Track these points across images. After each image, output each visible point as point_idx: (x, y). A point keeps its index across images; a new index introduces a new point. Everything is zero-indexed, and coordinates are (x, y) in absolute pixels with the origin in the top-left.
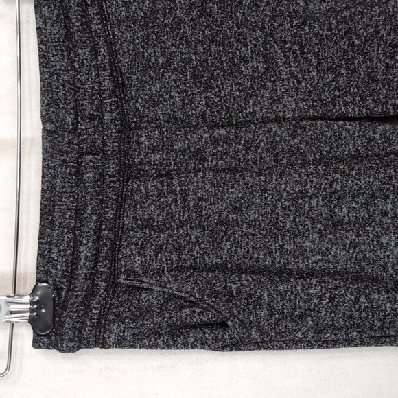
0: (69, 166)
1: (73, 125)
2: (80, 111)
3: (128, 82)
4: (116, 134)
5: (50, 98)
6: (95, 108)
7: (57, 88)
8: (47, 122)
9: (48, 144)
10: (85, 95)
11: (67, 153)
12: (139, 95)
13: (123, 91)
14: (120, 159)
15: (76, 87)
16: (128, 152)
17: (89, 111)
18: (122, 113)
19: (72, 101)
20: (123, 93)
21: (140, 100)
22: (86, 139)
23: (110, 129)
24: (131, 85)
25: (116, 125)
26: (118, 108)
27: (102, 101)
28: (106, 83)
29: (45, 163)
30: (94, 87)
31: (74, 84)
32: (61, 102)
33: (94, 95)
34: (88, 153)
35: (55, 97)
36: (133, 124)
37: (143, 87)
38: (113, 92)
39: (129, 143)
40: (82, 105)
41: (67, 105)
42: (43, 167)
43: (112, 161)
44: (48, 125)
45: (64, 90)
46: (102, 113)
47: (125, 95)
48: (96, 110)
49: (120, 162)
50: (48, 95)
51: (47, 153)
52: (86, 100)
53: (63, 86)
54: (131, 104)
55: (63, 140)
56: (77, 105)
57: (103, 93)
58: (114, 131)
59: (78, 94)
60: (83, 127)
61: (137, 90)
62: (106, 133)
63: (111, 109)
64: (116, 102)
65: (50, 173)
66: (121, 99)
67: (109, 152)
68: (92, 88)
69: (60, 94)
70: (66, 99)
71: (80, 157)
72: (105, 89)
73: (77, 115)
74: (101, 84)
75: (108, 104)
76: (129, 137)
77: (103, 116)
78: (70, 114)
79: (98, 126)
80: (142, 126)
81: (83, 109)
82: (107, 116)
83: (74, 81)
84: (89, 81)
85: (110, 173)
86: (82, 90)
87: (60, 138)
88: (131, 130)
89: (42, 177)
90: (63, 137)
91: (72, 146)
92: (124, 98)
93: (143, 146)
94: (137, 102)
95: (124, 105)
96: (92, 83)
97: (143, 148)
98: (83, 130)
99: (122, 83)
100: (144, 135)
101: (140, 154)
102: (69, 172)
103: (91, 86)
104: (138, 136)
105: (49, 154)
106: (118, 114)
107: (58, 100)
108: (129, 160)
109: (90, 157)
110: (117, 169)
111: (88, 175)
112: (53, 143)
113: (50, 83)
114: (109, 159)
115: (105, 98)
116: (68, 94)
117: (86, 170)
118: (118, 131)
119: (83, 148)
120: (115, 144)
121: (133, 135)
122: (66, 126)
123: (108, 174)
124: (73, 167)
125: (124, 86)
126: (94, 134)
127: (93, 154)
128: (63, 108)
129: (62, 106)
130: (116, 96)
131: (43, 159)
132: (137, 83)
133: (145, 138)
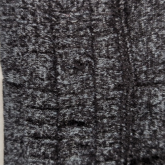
0: (43, 145)
1: (49, 78)
2: (61, 56)
3: (136, 7)
4: (116, 92)
5: (13, 32)
6: (83, 51)
7: (23, 18)
8: (9, 70)
9: (12, 105)
10: (68, 29)
11: (41, 123)
12: (152, 29)
13: (126, 22)
14: (121, 130)
15: (54, 16)
16: (133, 121)
17: (73, 55)
18: (124, 59)
19: (47, 40)
20: (127, 26)
21: (153, 37)
22: (70, 100)
23: (105, 83)
24: (139, 12)
25: (114, 77)
26: (118, 50)
27: (93, 38)
28: (100, 10)
29: (8, 133)
30: (81, 16)
31: (50, 11)
32: (29, 41)
33: (81, 29)
34: (72, 123)
35: (20, 32)
36: (143, 77)
37: (159, 15)
38: (111, 23)
39: (134, 105)
40: (64, 47)
41: (39, 46)
42: (5, 138)
43: (109, 135)
44: (11, 75)
45: (35, 21)
46: (93, 57)
47: (130, 29)
48: (86, 55)
49: (120, 134)
50: (11, 27)
51: (10, 117)
52: (69, 37)
53: (33, 14)
54: (140, 44)
55: (35, 102)
56: (55, 47)
57: (96, 26)
58: (112, 86)
59: (57, 27)
60: (66, 82)
61: (149, 20)
62: (100, 90)
63: (107, 52)
64: (117, 40)
65: (16, 148)
66: (124, 36)
67: (105, 121)
68: (80, 18)
69: (29, 28)
70: (37, 36)
71: (59, 128)
72: (98, 20)
73: (55, 63)
74: (92, 11)
75: (104, 43)
76: (133, 96)
77: (96, 63)
78: (45, 62)
79: (88, 79)
80: (157, 79)
81: (66, 53)
82: (101, 63)
83: (50, 6)
84: (73, 5)
85: (105, 152)
86: (63, 22)
87: (30, 99)
88: (138, 85)
89: (6, 154)
90: (34, 98)
91: (48, 112)
92: (129, 34)
93: (157, 110)
94: (149, 40)
95: (129, 45)
96: (78, 10)
97: (156, 113)
98: (64, 86)
99: (125, 10)
100: (159, 94)
101: (152, 124)
102: (44, 153)
103: (77, 14)
104: (151, 96)
105: (14, 120)
106: (119, 59)
107: (25, 37)
108: (134, 131)
109: (77, 130)
110: (116, 146)
111: (72, 158)
112: (19, 102)
113: (13, 9)
114: (105, 132)
115: (98, 34)
116: (41, 27)
117: (70, 150)
118: (118, 87)
119: (64, 115)
120: (114, 107)
121: (142, 93)
122: (38, 81)
123: (102, 154)
124: (50, 145)
125: (128, 14)
126: (82, 93)
127: (80, 124)
128: (34, 51)
129: (31, 48)
130: (116, 31)
131: (5, 126)
132: (149, 9)
133: (160, 98)
